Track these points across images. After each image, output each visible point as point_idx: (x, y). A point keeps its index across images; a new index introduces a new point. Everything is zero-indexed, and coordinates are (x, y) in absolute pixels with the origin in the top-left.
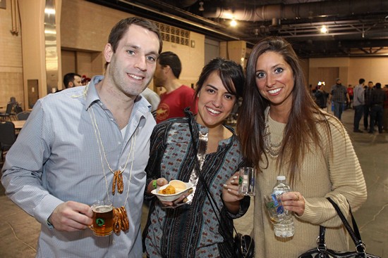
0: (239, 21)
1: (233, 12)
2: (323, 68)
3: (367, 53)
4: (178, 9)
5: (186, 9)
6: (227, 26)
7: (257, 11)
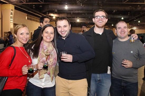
0: (56, 17)
1: (53, 14)
2: (76, 30)
3: (89, 27)
4: (40, 13)
5: (42, 13)
6: (53, 18)
7: (61, 14)
